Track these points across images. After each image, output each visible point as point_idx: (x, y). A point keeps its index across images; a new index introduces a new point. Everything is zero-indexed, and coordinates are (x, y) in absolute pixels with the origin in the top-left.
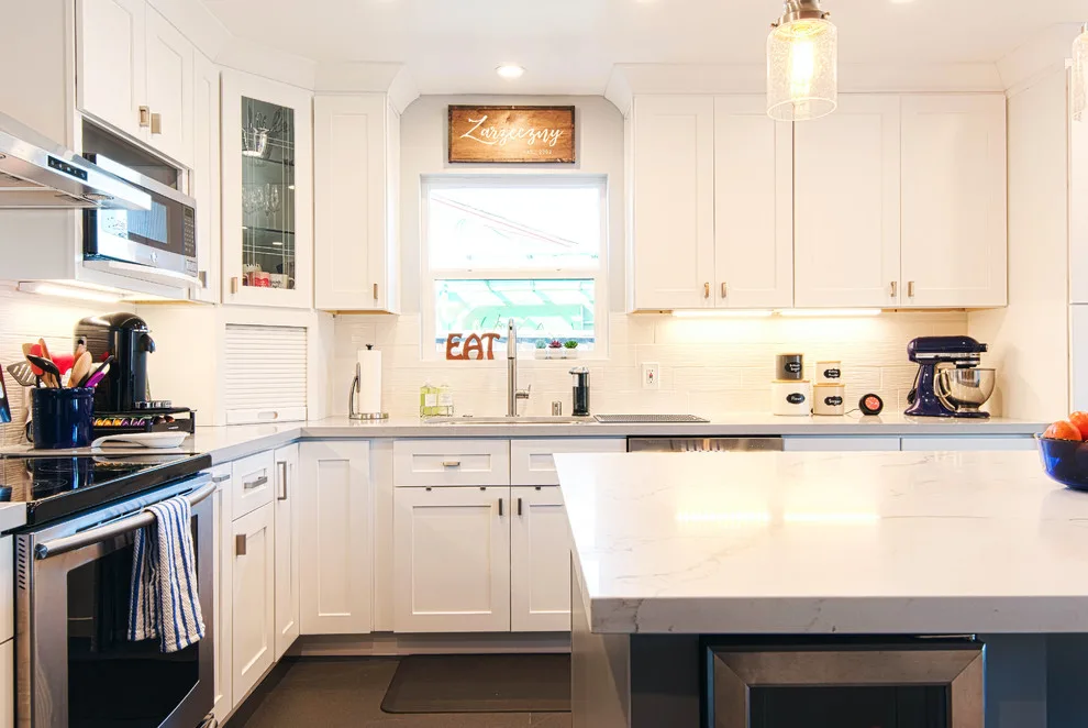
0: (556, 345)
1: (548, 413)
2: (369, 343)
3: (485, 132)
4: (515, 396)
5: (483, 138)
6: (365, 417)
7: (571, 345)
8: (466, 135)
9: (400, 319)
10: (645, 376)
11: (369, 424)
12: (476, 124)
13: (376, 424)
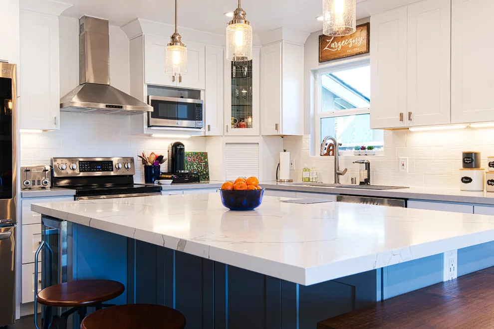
0: (363, 148)
1: (349, 183)
2: (285, 149)
3: (333, 45)
4: (338, 174)
5: (332, 48)
6: (281, 181)
7: (370, 148)
8: (326, 48)
9: (303, 137)
10: (401, 165)
11: (282, 184)
12: (329, 42)
13: (286, 184)
